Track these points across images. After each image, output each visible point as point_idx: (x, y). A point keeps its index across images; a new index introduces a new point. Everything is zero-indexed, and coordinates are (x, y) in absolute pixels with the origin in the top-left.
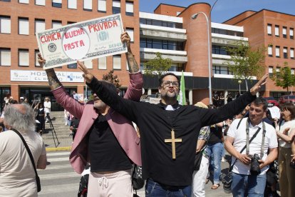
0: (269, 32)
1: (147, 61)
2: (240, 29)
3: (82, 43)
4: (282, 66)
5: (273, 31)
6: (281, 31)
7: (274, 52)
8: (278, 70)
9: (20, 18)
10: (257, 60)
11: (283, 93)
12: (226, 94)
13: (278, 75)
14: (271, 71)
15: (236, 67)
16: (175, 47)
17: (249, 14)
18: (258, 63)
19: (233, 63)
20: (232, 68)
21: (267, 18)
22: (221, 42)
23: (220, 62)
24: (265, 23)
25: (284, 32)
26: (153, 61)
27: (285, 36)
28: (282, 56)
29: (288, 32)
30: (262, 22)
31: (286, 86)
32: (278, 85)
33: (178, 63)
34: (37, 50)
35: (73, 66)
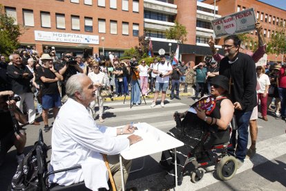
3: (233, 25)
16: (167, 19)
24: (236, 5)
34: (57, 14)
35: (89, 30)
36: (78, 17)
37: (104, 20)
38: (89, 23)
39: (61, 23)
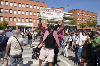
0: (78, 15)
1: (48, 21)
2: (71, 14)
3: (52, 14)
4: (81, 23)
5: (79, 14)
6: (81, 15)
7: (79, 19)
8: (80, 24)
9: (19, 11)
10: (76, 21)
11: (81, 29)
12: (68, 29)
13: (80, 25)
14: (79, 24)
15: (70, 23)
17: (73, 10)
18: (76, 22)
19: (70, 22)
20: (69, 23)
21: (78, 11)
22: (67, 17)
23: (66, 22)
24: (77, 13)
25: (82, 15)
26: (50, 21)
27: (82, 16)
28: (81, 20)
29: (83, 15)
30: (77, 12)
31: (82, 28)
32: (80, 27)
33: (56, 22)
34: (22, 18)
35: (30, 22)
36: (28, 19)
37: (35, 19)
38: (31, 20)
39: (23, 21)
